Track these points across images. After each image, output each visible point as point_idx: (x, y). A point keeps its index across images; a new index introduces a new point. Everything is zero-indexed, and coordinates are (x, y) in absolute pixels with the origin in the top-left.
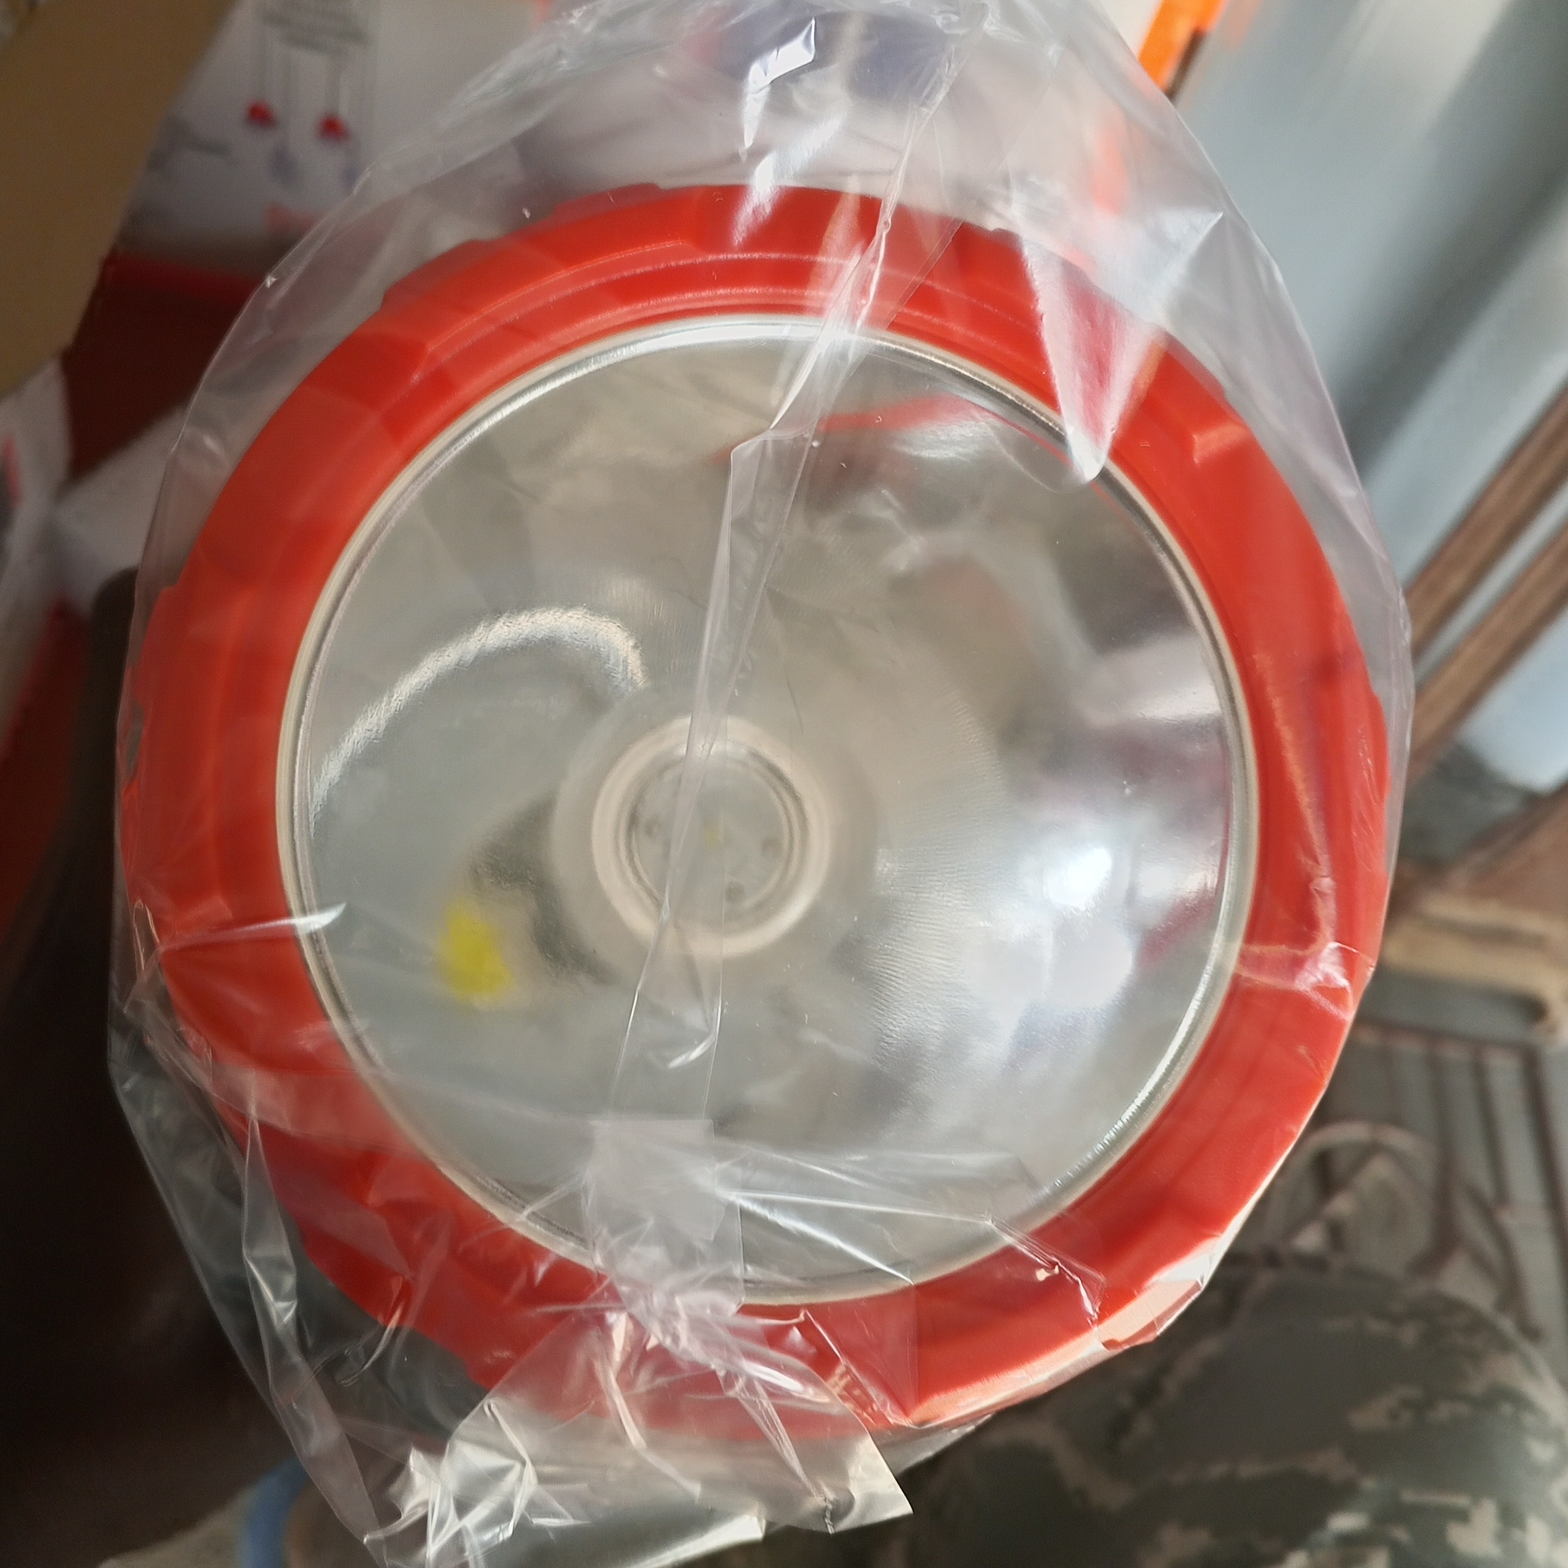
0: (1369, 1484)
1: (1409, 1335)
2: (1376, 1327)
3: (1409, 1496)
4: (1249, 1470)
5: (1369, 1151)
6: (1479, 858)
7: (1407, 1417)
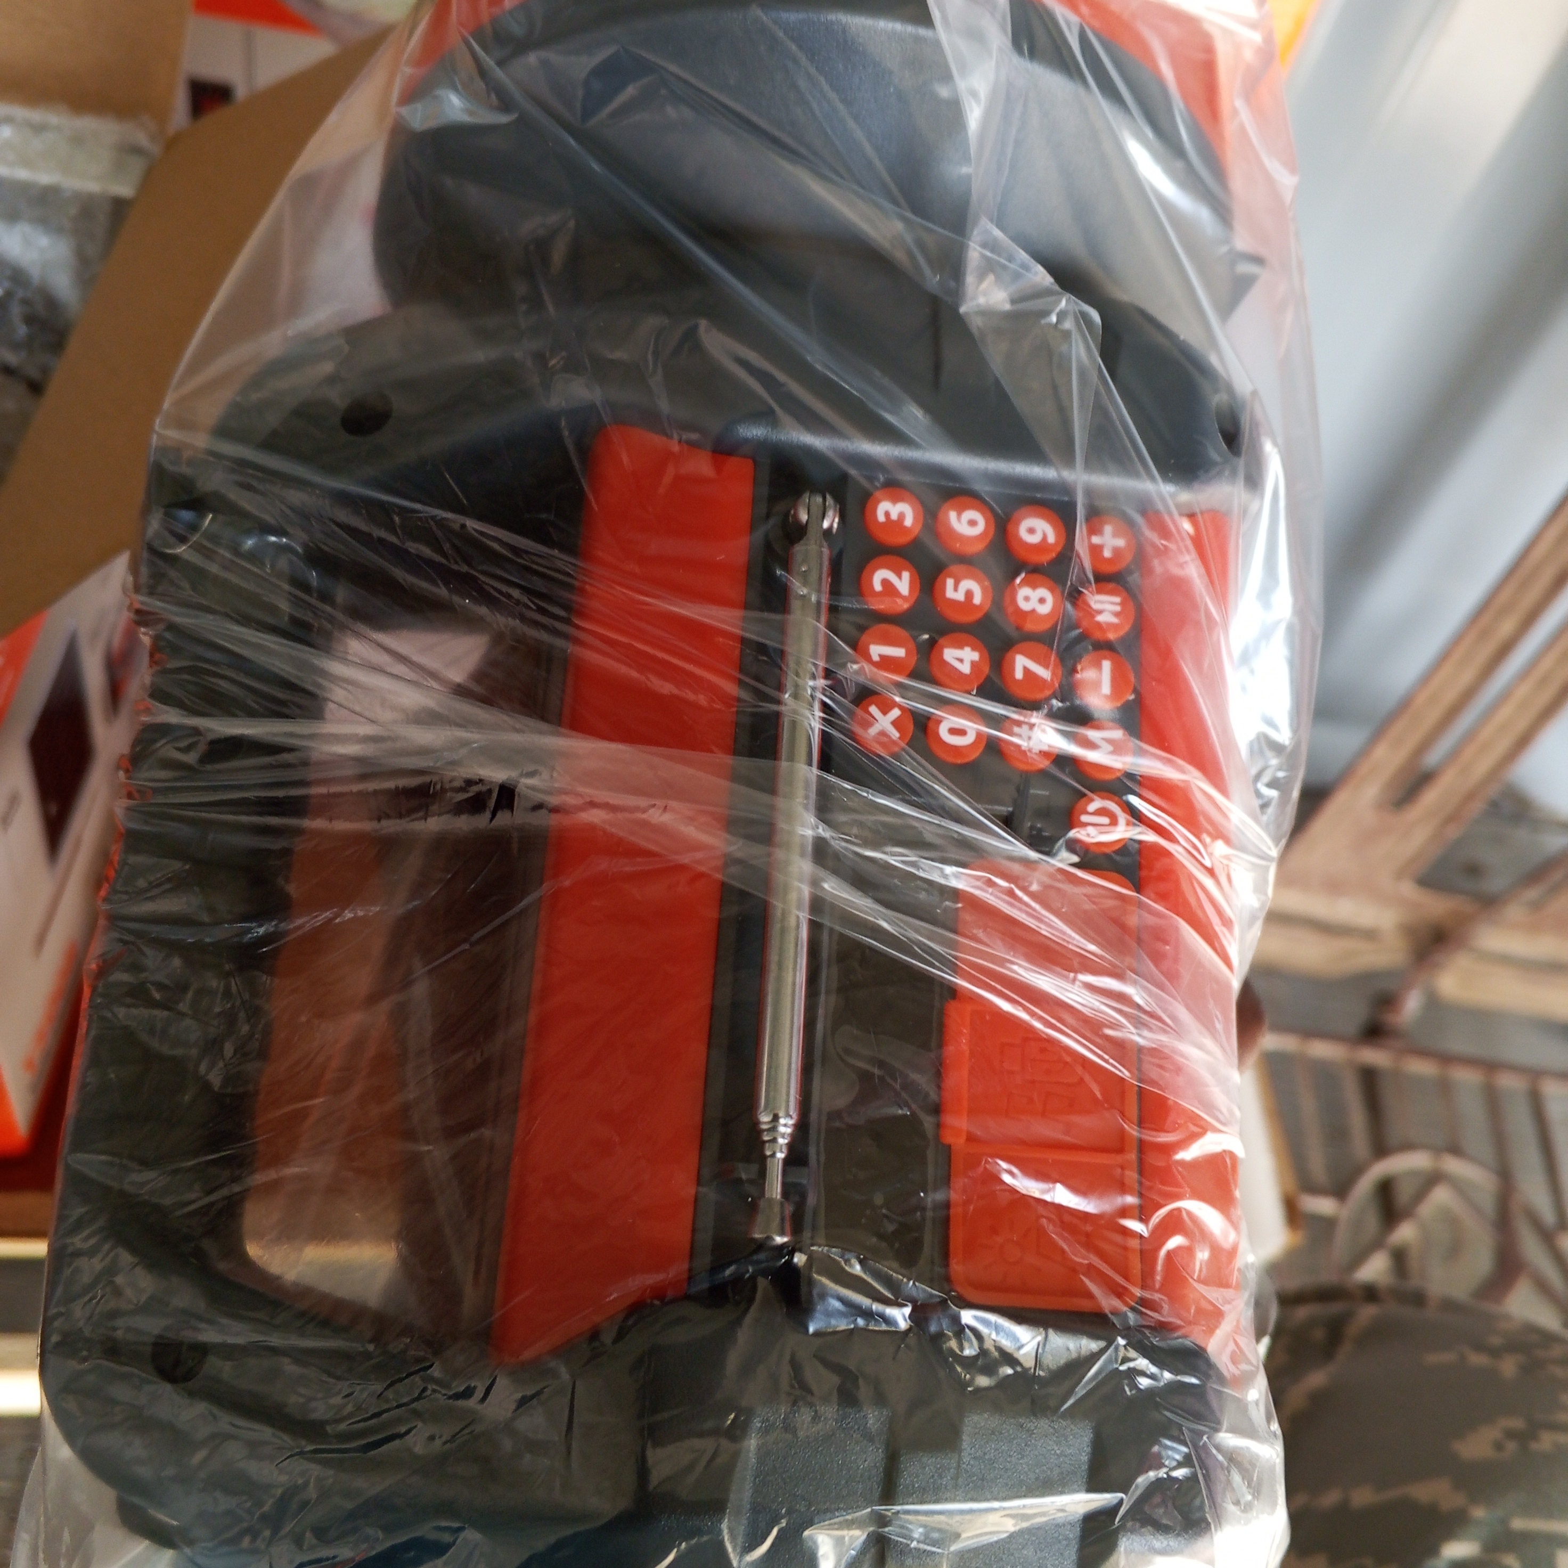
0: (1479, 1513)
1: (1509, 1367)
2: (1477, 1360)
3: (1518, 1524)
4: (1363, 1497)
5: (1433, 1179)
6: (1532, 893)
7: (1511, 1447)
